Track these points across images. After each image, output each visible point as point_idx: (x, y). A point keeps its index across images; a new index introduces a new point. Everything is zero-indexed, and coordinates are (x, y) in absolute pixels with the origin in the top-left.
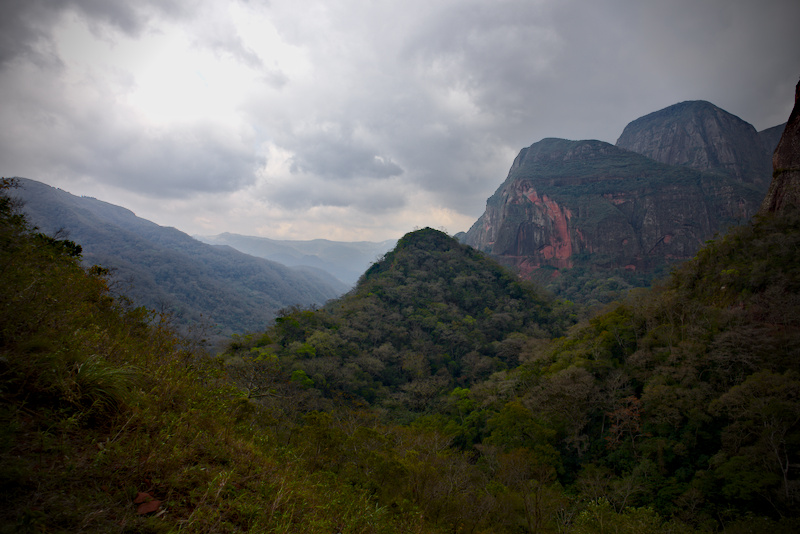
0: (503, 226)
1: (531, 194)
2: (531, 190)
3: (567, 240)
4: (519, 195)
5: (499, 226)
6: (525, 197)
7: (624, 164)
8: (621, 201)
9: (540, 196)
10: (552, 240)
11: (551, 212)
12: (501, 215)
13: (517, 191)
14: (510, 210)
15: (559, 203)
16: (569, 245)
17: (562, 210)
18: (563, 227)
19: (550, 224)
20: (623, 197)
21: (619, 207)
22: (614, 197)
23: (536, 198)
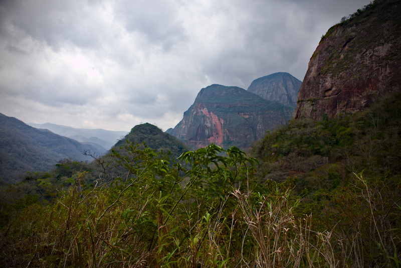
0: (191, 126)
1: (205, 111)
2: (205, 109)
3: (221, 134)
4: (199, 111)
5: (189, 126)
6: (202, 112)
7: (249, 99)
8: (247, 117)
9: (209, 112)
10: (214, 134)
11: (214, 120)
12: (190, 120)
13: (198, 109)
14: (194, 118)
15: (218, 116)
16: (222, 137)
17: (219, 119)
18: (219, 128)
19: (213, 126)
20: (248, 115)
21: (246, 119)
22: (244, 115)
23: (207, 113)
